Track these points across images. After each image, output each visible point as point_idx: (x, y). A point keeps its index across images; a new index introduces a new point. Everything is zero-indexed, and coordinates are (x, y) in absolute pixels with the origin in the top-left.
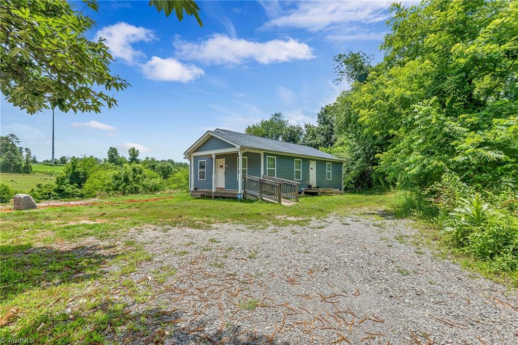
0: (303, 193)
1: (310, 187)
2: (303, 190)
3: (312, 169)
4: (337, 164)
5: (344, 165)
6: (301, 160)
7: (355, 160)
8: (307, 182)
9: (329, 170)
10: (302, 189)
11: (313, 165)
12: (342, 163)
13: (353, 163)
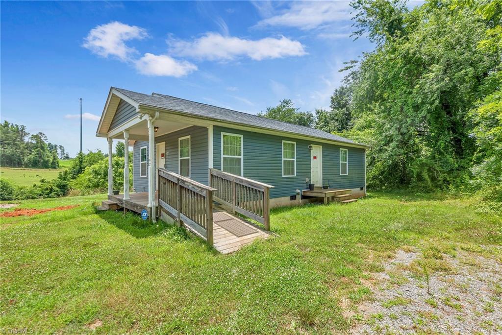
0: (299, 197)
1: (311, 187)
2: (298, 194)
3: (315, 158)
4: (357, 151)
5: (367, 152)
6: (295, 143)
7: (385, 145)
8: (307, 180)
9: (344, 159)
10: (298, 191)
11: (317, 152)
12: (364, 150)
13: (381, 150)
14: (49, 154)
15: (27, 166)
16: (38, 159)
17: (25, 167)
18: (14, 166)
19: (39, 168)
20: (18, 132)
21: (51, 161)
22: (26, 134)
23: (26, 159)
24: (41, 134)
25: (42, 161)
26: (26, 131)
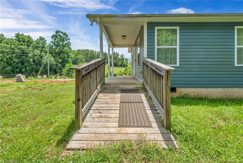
14: (125, 62)
15: (119, 66)
16: (122, 64)
17: (119, 67)
18: (116, 66)
19: (122, 67)
20: (117, 54)
21: (125, 65)
22: (119, 55)
23: (119, 64)
24: (123, 54)
25: (123, 64)
26: (119, 54)
